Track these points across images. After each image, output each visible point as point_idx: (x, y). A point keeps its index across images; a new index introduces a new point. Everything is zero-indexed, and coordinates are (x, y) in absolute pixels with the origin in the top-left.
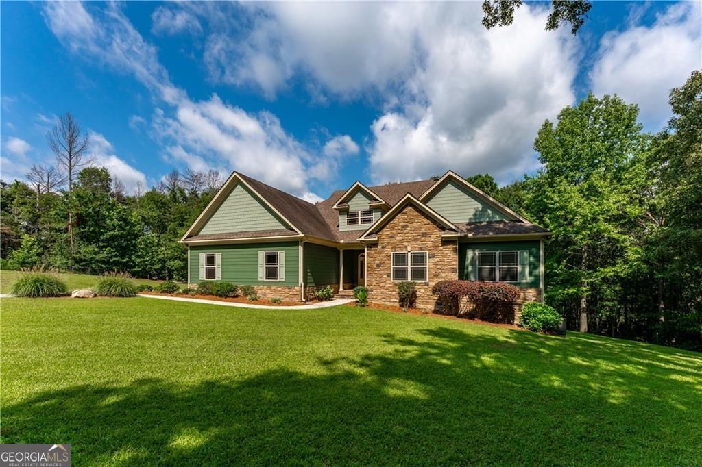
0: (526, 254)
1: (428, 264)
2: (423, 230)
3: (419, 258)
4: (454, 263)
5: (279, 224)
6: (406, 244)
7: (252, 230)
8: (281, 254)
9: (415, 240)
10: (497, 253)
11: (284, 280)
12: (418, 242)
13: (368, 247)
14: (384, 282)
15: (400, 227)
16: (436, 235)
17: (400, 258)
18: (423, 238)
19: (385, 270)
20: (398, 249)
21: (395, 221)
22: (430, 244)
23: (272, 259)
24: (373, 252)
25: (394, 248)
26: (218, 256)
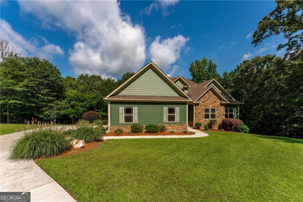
0: (235, 109)
1: (216, 113)
2: (215, 100)
3: (213, 110)
4: (224, 112)
5: (176, 94)
6: (209, 105)
7: (159, 95)
8: (177, 109)
9: (212, 104)
10: (228, 109)
11: (179, 121)
12: (213, 105)
13: (195, 105)
14: (201, 120)
15: (207, 98)
16: (219, 102)
17: (207, 110)
18: (215, 103)
19: (202, 115)
20: (206, 107)
21: (205, 96)
22: (217, 105)
23: (171, 111)
24: (197, 108)
25: (205, 106)
26: (135, 109)
